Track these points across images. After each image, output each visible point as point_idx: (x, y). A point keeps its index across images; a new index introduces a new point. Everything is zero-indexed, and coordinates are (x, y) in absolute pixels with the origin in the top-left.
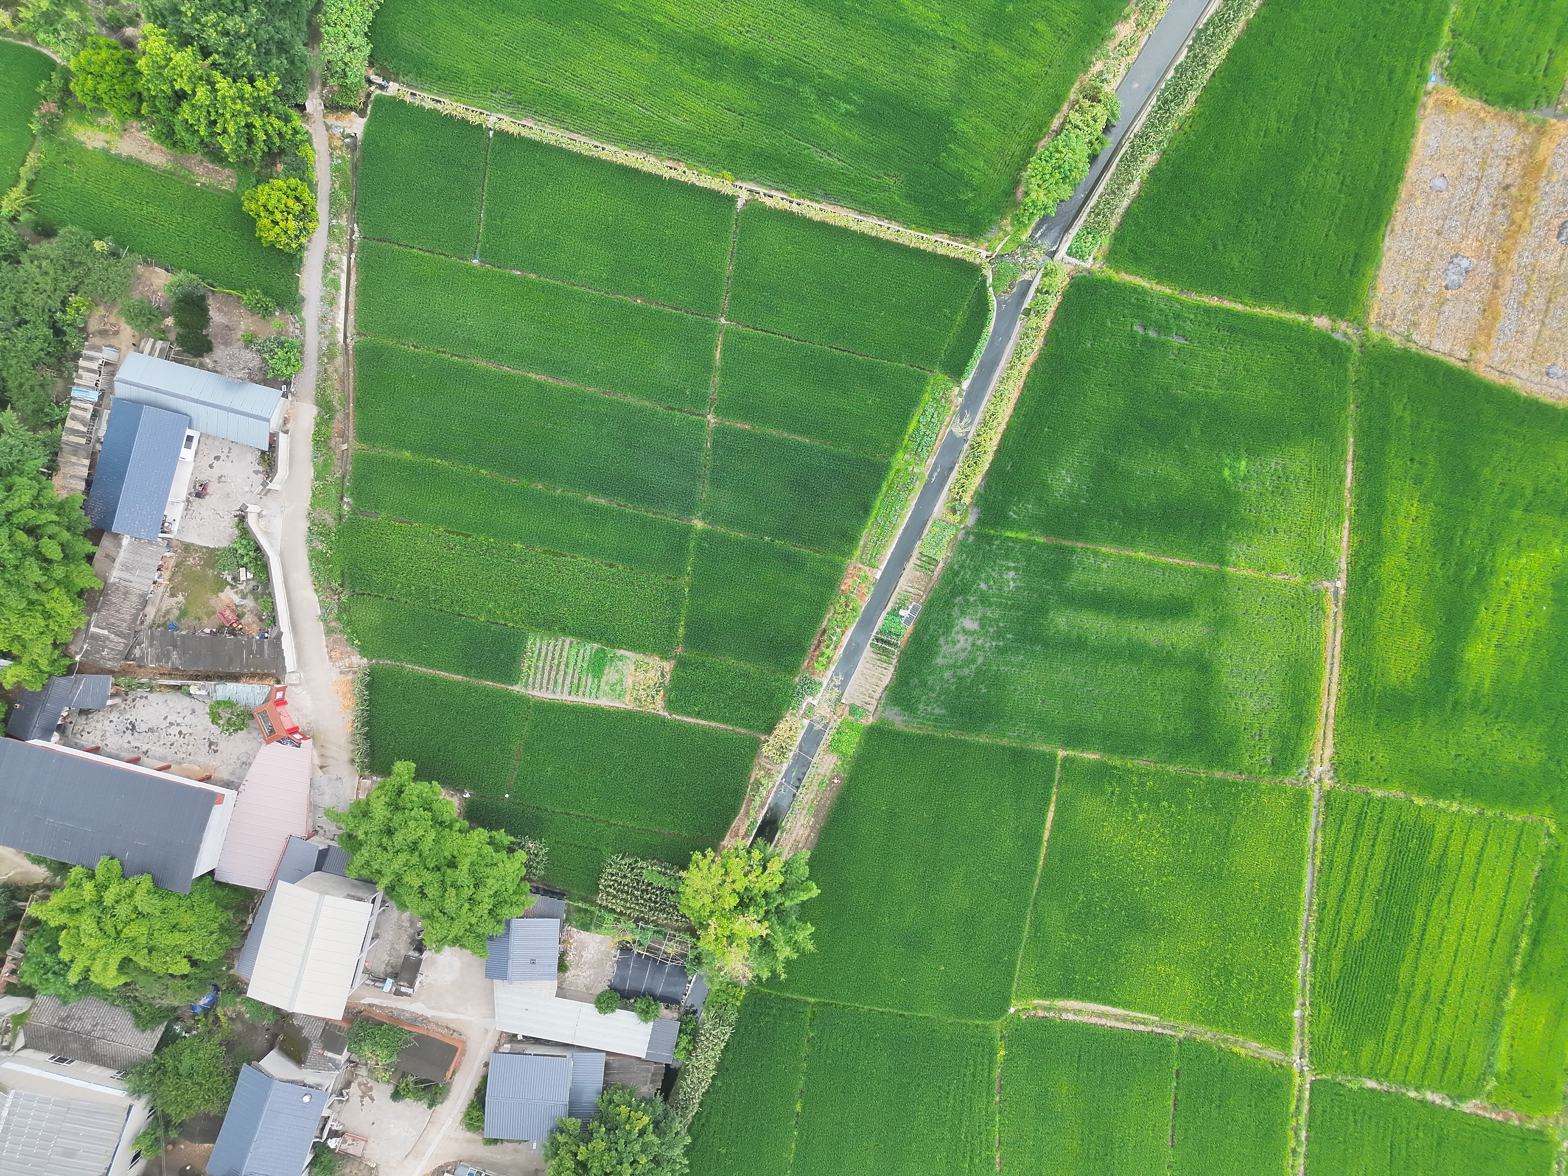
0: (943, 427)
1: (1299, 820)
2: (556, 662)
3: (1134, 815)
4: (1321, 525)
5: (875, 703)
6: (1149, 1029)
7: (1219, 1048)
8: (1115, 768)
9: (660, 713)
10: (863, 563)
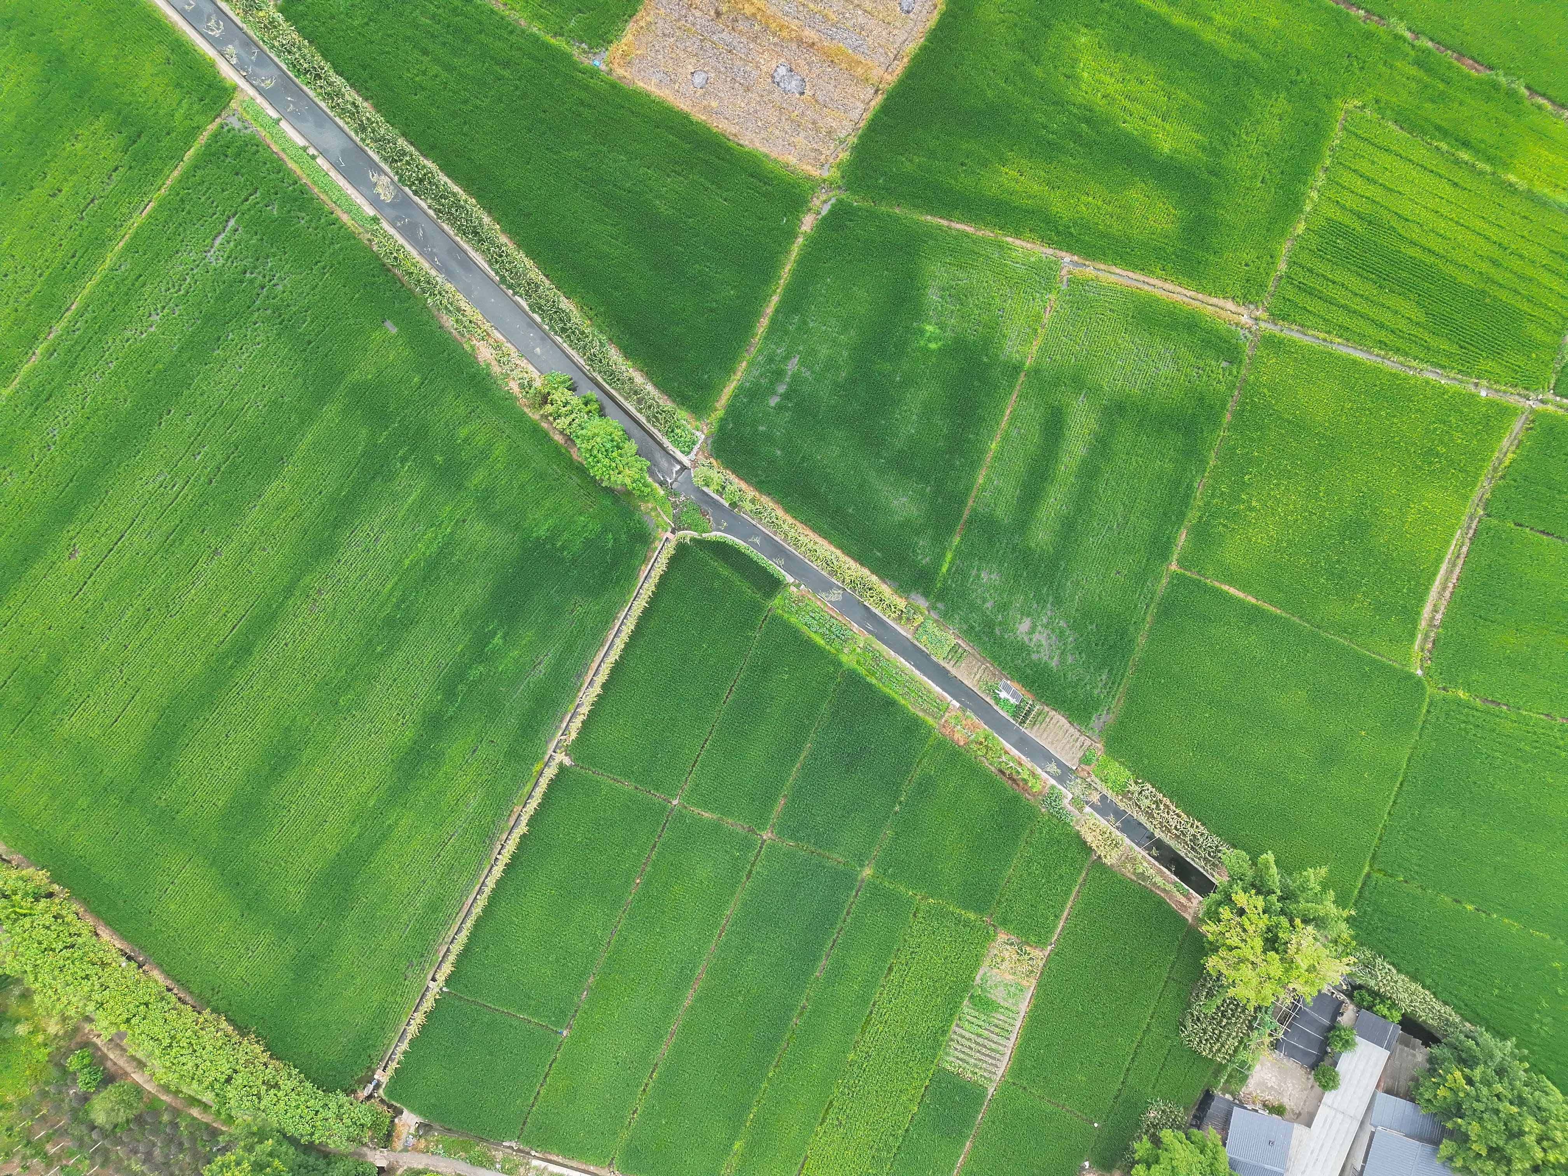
0: (826, 609)
1: (1293, 350)
2: (973, 1046)
3: (1251, 509)
4: (1006, 265)
5: (1082, 738)
6: (1467, 541)
7: (1502, 477)
8: (1201, 518)
9: (1046, 955)
10: (942, 716)
